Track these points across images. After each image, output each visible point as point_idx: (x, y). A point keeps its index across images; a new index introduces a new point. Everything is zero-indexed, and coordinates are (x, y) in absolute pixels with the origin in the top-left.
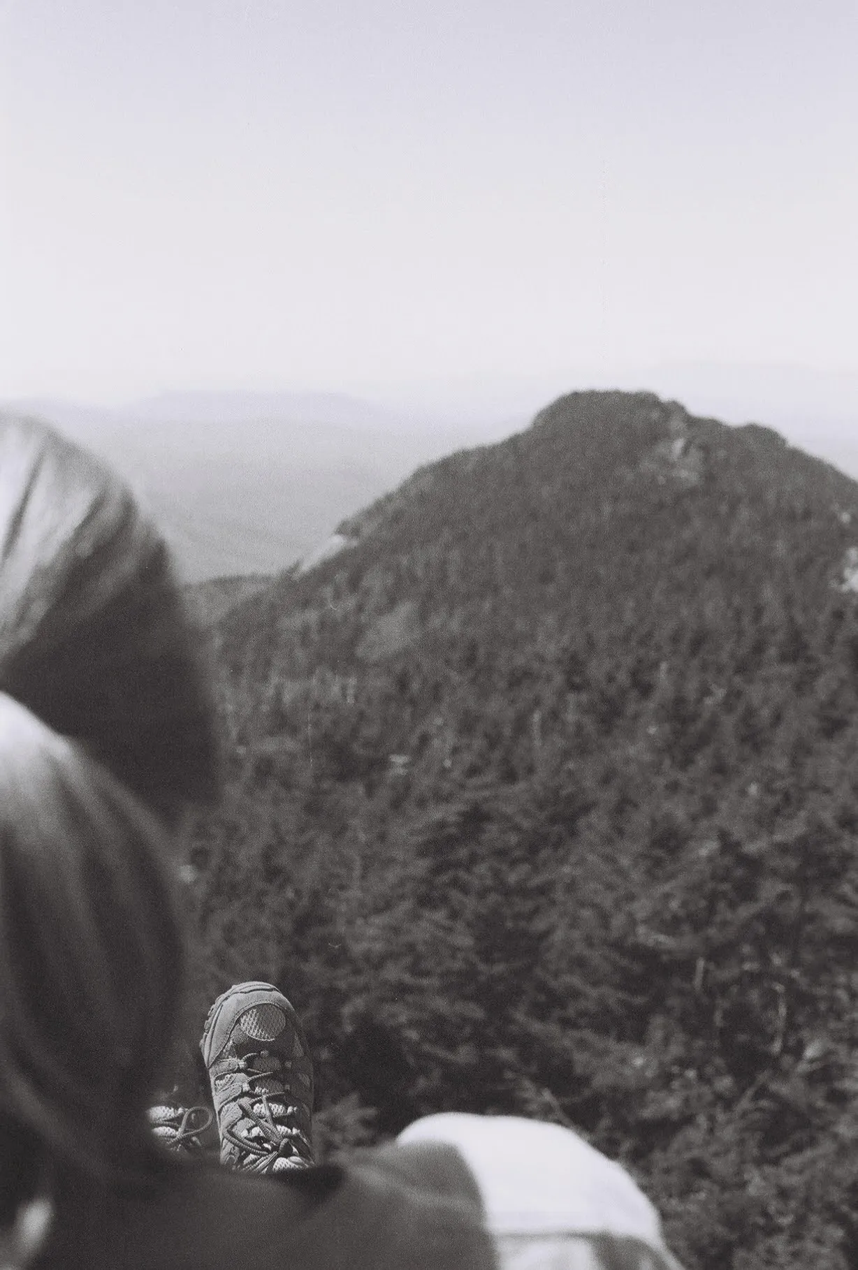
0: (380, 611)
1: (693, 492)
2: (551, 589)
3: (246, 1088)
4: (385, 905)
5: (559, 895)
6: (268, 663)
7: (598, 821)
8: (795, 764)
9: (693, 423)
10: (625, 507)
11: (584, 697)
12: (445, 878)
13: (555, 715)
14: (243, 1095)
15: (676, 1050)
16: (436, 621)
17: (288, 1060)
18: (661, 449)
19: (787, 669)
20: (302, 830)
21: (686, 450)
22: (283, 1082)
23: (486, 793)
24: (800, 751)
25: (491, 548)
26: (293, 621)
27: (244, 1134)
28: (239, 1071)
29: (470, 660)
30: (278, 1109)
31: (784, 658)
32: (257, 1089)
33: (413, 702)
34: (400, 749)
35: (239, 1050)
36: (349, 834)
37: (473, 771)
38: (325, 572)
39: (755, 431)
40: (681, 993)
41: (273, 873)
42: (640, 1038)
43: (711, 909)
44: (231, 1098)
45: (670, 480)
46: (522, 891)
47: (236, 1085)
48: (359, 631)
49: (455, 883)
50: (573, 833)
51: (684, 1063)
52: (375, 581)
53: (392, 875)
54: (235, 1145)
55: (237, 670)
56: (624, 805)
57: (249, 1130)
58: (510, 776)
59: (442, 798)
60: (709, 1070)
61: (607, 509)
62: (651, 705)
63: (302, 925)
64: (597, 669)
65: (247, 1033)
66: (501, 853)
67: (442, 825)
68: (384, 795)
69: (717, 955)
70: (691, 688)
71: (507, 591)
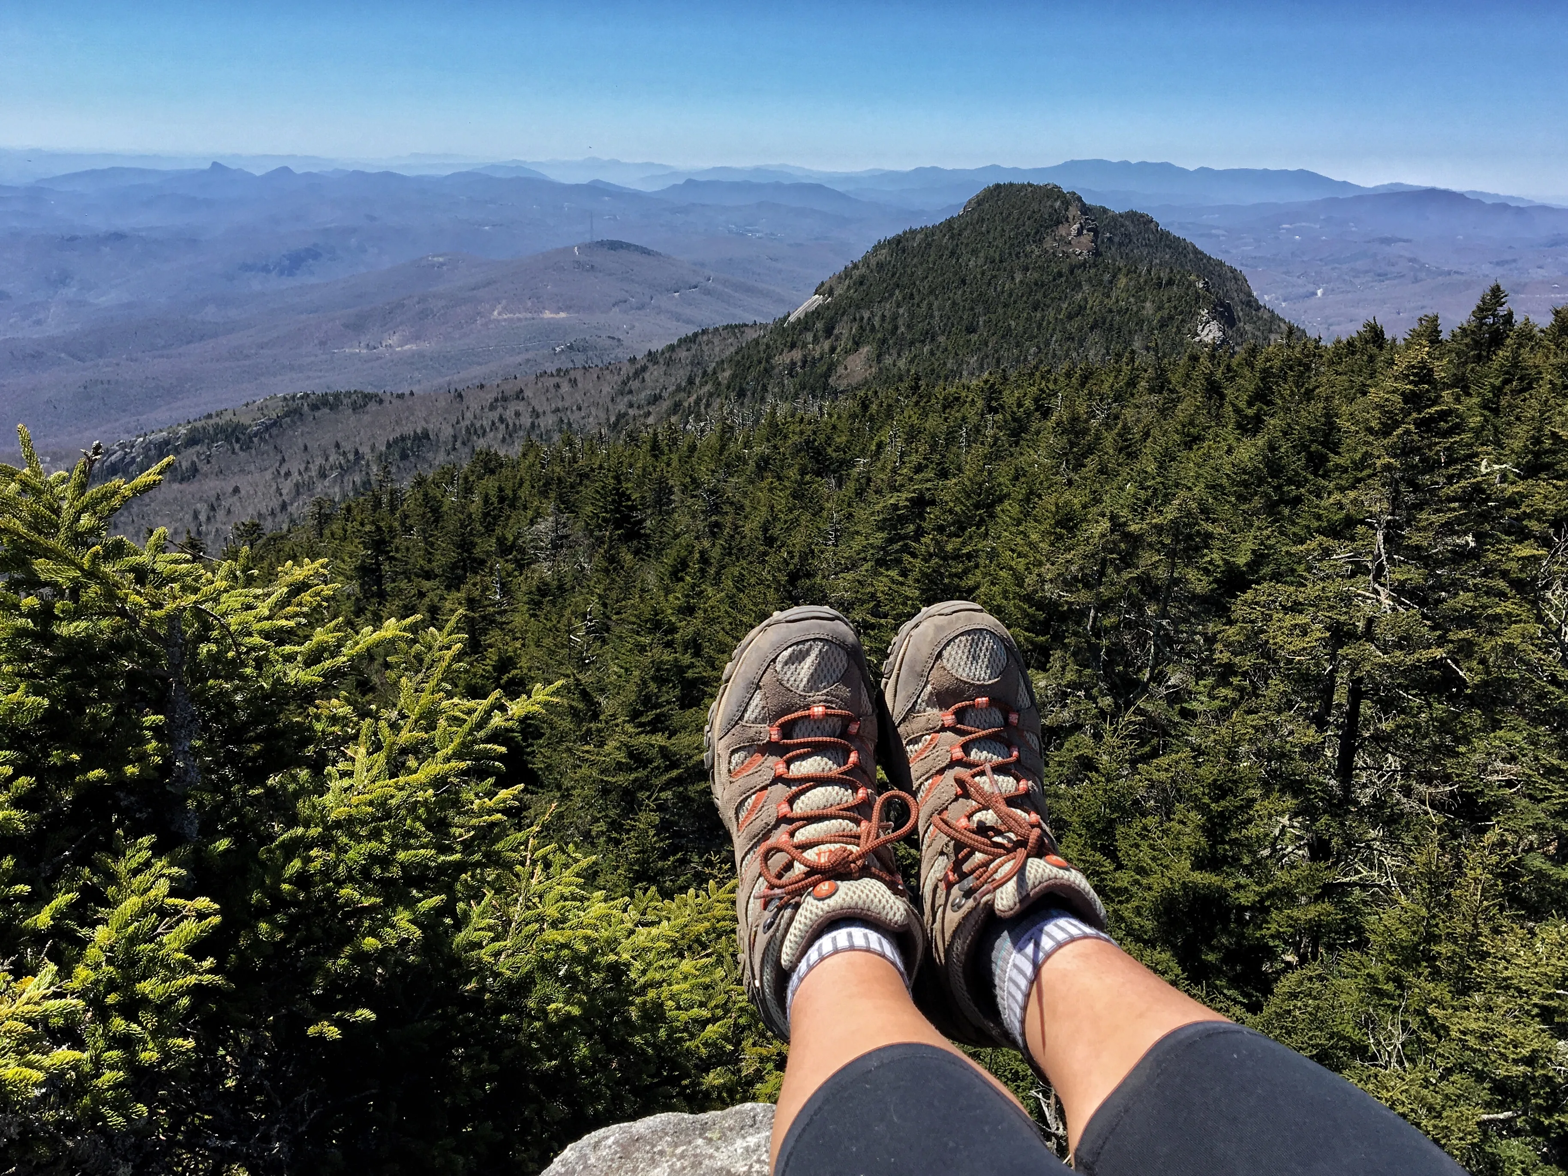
0: (847, 352)
1: (1083, 265)
2: (974, 337)
3: (958, 753)
4: (854, 566)
5: (983, 561)
6: (765, 389)
7: (1010, 508)
8: (1161, 466)
9: (1085, 210)
10: (1033, 276)
11: (999, 417)
12: (897, 546)
13: (977, 430)
14: (953, 764)
15: (1070, 676)
16: (888, 360)
17: (1014, 711)
18: (1062, 230)
19: (1154, 398)
20: (791, 510)
21: (1080, 233)
22: (1009, 745)
23: (929, 485)
24: (1166, 459)
25: (930, 306)
26: (783, 359)
27: (964, 822)
28: (943, 729)
29: (915, 388)
30: (1007, 784)
31: (1151, 390)
32: (973, 753)
33: (872, 419)
34: (863, 453)
35: (941, 699)
36: (825, 514)
37: (919, 469)
38: (806, 323)
39: (1133, 216)
40: (1075, 634)
41: (770, 541)
42: (1043, 667)
43: (1102, 573)
44: (933, 771)
45: (1066, 255)
46: (957, 556)
47: (942, 750)
48: (831, 368)
49: (906, 549)
50: (992, 516)
51: (1075, 686)
52: (845, 330)
53: (857, 543)
54: (952, 838)
55: (741, 394)
56: (1031, 495)
57: (969, 817)
58: (944, 474)
59: (895, 489)
60: (1095, 692)
61: (1018, 277)
62: (1050, 423)
63: (793, 578)
64: (1009, 398)
65: (953, 672)
66: (941, 529)
67: (895, 507)
68: (851, 486)
69: (1104, 606)
70: (1082, 410)
71: (942, 339)
